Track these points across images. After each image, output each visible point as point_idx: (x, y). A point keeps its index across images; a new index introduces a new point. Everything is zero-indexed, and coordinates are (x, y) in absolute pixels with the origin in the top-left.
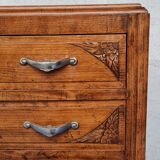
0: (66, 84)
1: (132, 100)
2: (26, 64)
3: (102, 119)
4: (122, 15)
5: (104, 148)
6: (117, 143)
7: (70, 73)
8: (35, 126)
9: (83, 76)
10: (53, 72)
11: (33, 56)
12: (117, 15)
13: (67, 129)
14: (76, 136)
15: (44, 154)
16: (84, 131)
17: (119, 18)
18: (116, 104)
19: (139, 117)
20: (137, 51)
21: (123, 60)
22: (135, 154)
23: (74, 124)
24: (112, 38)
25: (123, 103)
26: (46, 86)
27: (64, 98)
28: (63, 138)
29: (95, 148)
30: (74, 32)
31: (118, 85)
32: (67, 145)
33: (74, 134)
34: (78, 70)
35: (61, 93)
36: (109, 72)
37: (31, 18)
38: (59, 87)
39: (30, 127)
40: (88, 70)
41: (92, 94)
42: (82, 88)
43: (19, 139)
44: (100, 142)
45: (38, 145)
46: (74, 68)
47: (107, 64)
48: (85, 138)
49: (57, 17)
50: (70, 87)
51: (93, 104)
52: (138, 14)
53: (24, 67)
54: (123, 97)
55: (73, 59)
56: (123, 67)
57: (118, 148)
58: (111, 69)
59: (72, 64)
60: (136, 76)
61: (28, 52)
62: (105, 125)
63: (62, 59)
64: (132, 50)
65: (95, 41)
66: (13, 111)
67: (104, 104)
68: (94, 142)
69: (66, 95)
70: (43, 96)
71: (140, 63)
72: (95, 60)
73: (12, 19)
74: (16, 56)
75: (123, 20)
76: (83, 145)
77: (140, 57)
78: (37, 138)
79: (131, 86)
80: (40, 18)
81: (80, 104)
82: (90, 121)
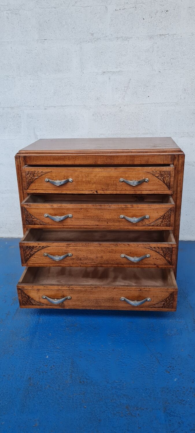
3: (162, 214)
6: (170, 226)
8: (126, 217)
14: (147, 223)
16: (151, 221)
34: (149, 185)
39: (124, 218)
40: (154, 185)
43: (117, 224)
44: (160, 226)
46: (147, 184)
48: (152, 224)
59: (146, 182)
62: (163, 217)
66: (115, 210)
68: (157, 226)
72: (158, 180)
78: (127, 224)
80: (131, 156)
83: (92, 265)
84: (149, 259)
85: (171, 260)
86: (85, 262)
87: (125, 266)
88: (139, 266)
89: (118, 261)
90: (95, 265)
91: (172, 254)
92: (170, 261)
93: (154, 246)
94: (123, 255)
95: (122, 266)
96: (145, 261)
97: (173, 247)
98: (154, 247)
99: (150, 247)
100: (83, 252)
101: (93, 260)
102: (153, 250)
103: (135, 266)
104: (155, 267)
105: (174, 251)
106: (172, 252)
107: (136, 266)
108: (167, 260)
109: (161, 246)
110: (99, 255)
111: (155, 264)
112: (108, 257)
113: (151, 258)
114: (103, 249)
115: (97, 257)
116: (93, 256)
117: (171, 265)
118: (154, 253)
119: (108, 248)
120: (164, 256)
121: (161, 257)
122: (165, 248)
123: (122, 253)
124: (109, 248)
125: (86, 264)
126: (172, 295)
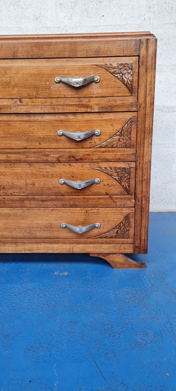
0: (91, 99)
1: (142, 111)
2: (60, 82)
3: (118, 127)
4: (135, 40)
5: (120, 151)
6: (130, 147)
7: (95, 89)
9: (105, 92)
11: (65, 75)
12: (131, 40)
13: (91, 136)
14: (98, 142)
15: (73, 157)
16: (103, 138)
17: (133, 43)
18: (129, 116)
19: (147, 125)
20: (146, 70)
21: (136, 78)
22: (143, 156)
23: (97, 131)
25: (135, 114)
26: (75, 102)
27: (89, 110)
28: (87, 144)
29: (113, 151)
30: (97, 55)
31: (131, 100)
32: (91, 150)
33: (96, 140)
34: (101, 87)
35: (87, 106)
36: (124, 88)
37: (64, 43)
38: (85, 101)
39: (63, 135)
40: (108, 87)
41: (111, 107)
42: (104, 102)
43: (54, 145)
45: (68, 150)
46: (98, 85)
47: (123, 81)
49: (85, 42)
50: (93, 102)
51: (111, 116)
52: (148, 39)
53: (58, 85)
54: (135, 109)
55: (97, 78)
56: (135, 84)
57: (131, 151)
58: (126, 86)
59: (96, 82)
60: (146, 91)
61: (61, 73)
63: (88, 77)
64: (142, 69)
65: (115, 62)
66: (49, 122)
67: (120, 116)
69: (91, 107)
70: (73, 109)
71: (149, 80)
73: (49, 44)
74: (52, 75)
75: (136, 44)
76: (103, 149)
77: (149, 75)
78: (68, 144)
79: (141, 100)
81: (102, 115)
82: (109, 130)
83: (20, 197)
84: (98, 185)
85: (129, 186)
86: (11, 191)
87: (66, 197)
88: (85, 196)
89: (56, 190)
90: (24, 197)
91: (130, 177)
92: (128, 188)
93: (105, 166)
94: (62, 181)
95: (62, 197)
96: (94, 189)
97: (130, 168)
98: (105, 168)
99: (99, 167)
100: (7, 177)
101: (21, 188)
102: (103, 172)
103: (79, 197)
104: (107, 198)
105: (132, 174)
106: (129, 174)
107: (81, 197)
108: (123, 187)
109: (114, 166)
110: (29, 182)
111: (107, 194)
112: (42, 183)
113: (102, 184)
114: (34, 171)
115: (27, 185)
116: (21, 183)
117: (129, 194)
118: (105, 177)
119: (41, 170)
120: (120, 181)
121: (115, 182)
122: (120, 168)
123: (61, 177)
124: (43, 170)
125: (12, 195)
126: (127, 217)
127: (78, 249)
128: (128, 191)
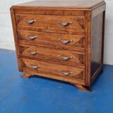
2: (59, 23)
7: (70, 26)
9: (74, 27)
10: (66, 26)
13: (69, 42)
24: (81, 17)
30: (71, 15)
33: (71, 44)
42: (73, 31)
47: (80, 24)
54: (84, 34)
57: (83, 49)
58: (81, 26)
82: (76, 40)
84: (72, 59)
91: (83, 58)
97: (83, 55)
108: (81, 61)
111: (75, 62)
118: (74, 56)
120: (79, 59)
126: (82, 72)
127: (66, 80)
128: (82, 63)
